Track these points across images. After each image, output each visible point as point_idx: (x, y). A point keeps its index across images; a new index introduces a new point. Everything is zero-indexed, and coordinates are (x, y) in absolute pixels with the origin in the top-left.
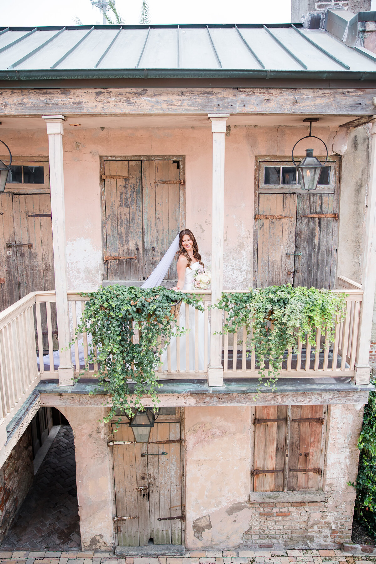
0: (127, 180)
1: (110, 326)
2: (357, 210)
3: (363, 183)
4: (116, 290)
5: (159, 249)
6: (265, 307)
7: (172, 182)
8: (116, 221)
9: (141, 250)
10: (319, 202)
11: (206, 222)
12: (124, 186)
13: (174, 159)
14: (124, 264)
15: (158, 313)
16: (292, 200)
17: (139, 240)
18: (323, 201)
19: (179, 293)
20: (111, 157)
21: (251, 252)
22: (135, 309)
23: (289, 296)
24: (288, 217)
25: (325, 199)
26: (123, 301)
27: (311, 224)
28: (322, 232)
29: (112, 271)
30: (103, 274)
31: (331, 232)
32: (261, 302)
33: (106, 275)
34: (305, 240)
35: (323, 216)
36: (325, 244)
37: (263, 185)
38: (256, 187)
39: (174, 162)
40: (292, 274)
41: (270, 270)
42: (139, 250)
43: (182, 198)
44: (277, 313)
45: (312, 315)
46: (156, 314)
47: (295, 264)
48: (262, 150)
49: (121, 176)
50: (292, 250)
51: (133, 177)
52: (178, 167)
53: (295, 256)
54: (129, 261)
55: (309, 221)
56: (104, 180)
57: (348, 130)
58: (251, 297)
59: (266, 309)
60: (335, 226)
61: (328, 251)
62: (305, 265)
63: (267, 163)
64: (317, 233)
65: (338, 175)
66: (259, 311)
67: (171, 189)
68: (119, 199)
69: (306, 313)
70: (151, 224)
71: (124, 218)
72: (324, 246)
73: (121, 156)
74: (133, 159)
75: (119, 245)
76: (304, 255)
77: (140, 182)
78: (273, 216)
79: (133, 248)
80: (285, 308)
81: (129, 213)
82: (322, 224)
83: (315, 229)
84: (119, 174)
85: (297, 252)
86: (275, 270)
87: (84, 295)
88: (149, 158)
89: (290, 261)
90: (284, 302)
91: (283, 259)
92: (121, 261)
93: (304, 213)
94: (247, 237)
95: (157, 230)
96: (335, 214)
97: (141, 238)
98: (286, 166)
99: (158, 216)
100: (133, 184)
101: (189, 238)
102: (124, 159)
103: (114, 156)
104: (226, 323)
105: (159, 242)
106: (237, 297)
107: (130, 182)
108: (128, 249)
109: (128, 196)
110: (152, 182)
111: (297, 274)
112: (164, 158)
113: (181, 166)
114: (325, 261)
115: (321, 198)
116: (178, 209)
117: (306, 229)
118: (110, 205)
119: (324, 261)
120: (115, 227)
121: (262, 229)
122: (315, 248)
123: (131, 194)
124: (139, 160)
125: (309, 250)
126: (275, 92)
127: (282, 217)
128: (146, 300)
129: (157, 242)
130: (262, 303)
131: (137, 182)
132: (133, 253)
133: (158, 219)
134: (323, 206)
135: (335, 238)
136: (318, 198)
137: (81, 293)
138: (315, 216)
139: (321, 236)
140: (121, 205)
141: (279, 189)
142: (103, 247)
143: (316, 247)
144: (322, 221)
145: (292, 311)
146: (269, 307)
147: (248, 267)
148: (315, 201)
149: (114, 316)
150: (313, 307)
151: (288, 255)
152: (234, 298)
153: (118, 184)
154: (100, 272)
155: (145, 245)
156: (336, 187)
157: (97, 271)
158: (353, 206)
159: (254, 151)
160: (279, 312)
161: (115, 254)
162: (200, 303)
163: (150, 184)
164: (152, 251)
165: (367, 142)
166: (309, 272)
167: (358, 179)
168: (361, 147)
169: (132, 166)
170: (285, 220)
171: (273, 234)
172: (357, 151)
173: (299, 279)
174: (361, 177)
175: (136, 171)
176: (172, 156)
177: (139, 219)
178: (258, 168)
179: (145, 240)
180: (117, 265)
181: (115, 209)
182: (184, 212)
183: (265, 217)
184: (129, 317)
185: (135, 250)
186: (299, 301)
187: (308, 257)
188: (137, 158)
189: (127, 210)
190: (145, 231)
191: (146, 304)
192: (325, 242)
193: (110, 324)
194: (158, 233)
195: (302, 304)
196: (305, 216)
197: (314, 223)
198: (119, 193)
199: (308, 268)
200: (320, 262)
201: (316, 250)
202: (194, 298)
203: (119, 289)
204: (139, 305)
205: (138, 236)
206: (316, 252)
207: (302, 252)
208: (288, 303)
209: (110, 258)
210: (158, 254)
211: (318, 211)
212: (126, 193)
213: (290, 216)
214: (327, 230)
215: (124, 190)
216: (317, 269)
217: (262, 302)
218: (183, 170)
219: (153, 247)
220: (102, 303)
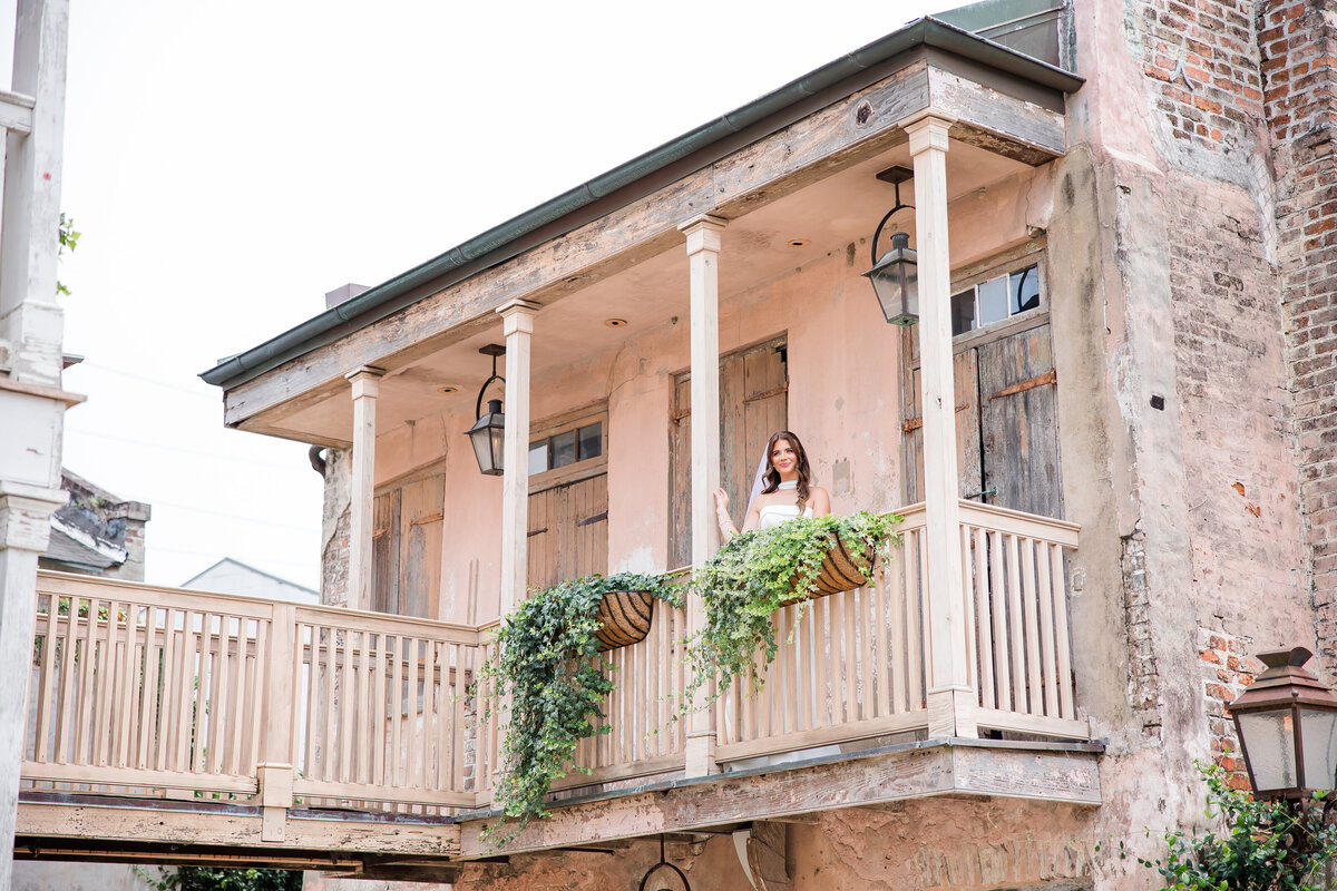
2: (1090, 346)
3: (1095, 277)
7: (773, 393)
10: (1020, 355)
13: (778, 343)
18: (1027, 348)
24: (962, 408)
25: (1032, 342)
27: (1010, 411)
31: (1052, 418)
34: (1000, 455)
35: (1030, 384)
36: (1042, 452)
38: (907, 358)
39: (778, 350)
50: (976, 484)
52: (783, 358)
53: (984, 498)
55: (1006, 406)
56: (678, 420)
57: (1051, 167)
61: (1049, 469)
64: (1023, 430)
67: (772, 407)
70: (738, 491)
72: (1042, 457)
76: (1004, 491)
82: (1031, 405)
83: (1019, 422)
85: (987, 488)
93: (993, 389)
94: (888, 477)
99: (750, 470)
110: (740, 401)
114: (1047, 496)
115: (1023, 343)
117: (1001, 426)
119: (1044, 498)
122: (1022, 469)
125: (1011, 477)
126: (758, 148)
133: (750, 476)
134: (1028, 360)
136: (1017, 345)
138: (1016, 389)
139: (1032, 434)
143: (1026, 467)
144: (1029, 398)
148: (1012, 354)
158: (1081, 340)
163: (737, 407)
165: (1091, 180)
167: (1084, 271)
168: (1082, 195)
172: (1074, 207)
174: (1089, 266)
176: (775, 338)
187: (1012, 496)
192: (1041, 448)
196: (997, 396)
197: (1015, 407)
201: (1026, 473)
206: (1025, 479)
207: (998, 486)
211: (1019, 376)
213: (970, 404)
214: (1044, 416)
218: (786, 366)
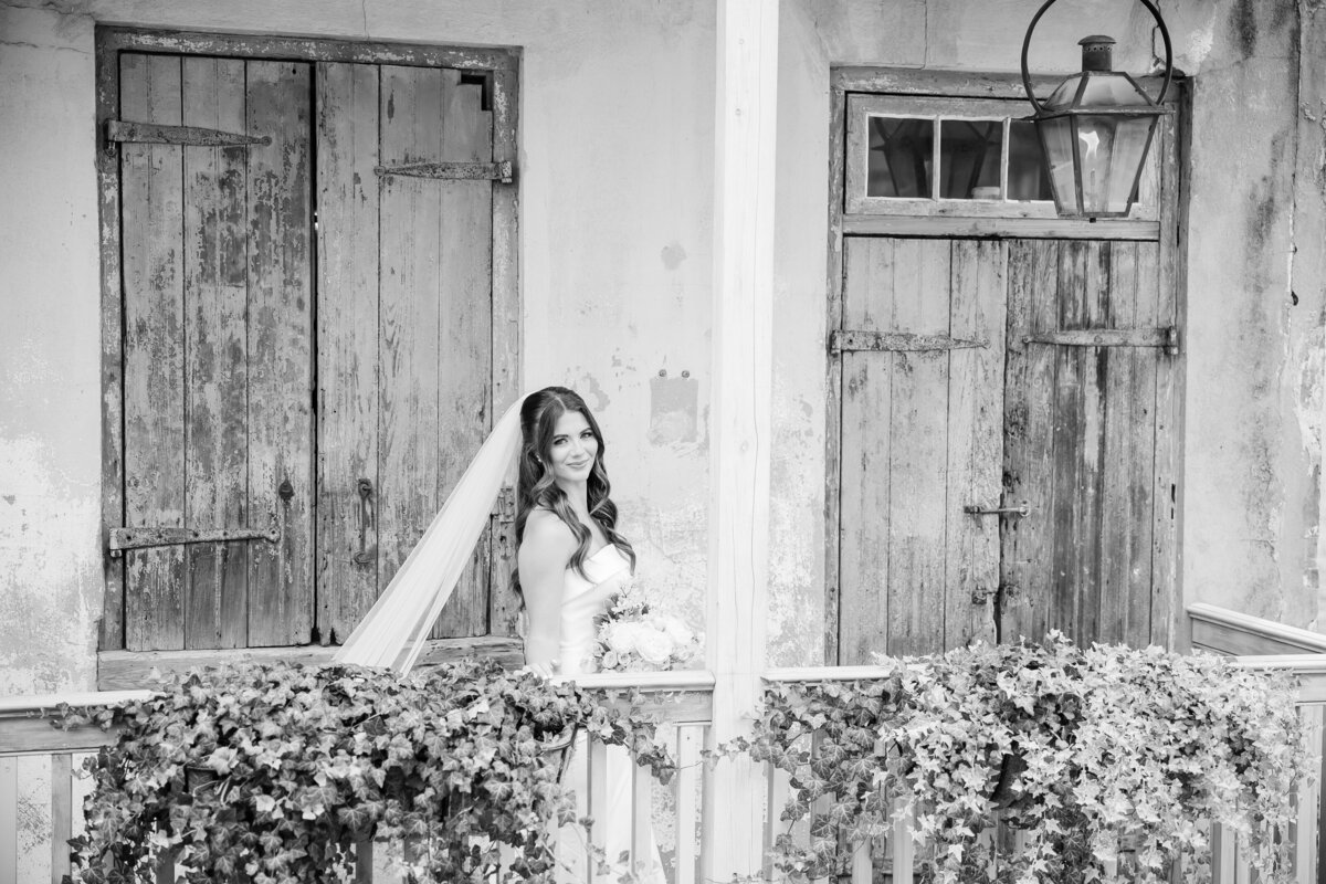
0: (236, 151)
1: (251, 869)
2: (1256, 314)
3: (1279, 197)
4: (257, 685)
5: (395, 488)
6: (983, 740)
7: (459, 173)
8: (178, 350)
9: (302, 496)
10: (1096, 279)
11: (617, 363)
12: (223, 183)
13: (467, 64)
14: (212, 568)
15: (496, 788)
16: (986, 267)
17: (293, 447)
18: (1114, 273)
19: (565, 691)
20: (155, 32)
21: (814, 503)
22: (379, 775)
23: (1078, 689)
24: (973, 344)
25: (1123, 263)
26: (311, 737)
27: (1068, 376)
28: (1111, 411)
29: (147, 603)
30: (101, 625)
31: (1150, 410)
32: (957, 716)
33: (112, 626)
34: (1041, 448)
35: (1115, 340)
36: (1127, 462)
37: (860, 197)
38: (833, 207)
39: (468, 78)
40: (990, 601)
41: (895, 583)
42: (291, 494)
43: (501, 249)
44: (1043, 764)
45: (1193, 767)
46: (485, 794)
47: (1002, 556)
48: (863, 44)
49: (205, 133)
50: (989, 491)
51: (268, 141)
52: (487, 103)
53: (1002, 518)
54: (237, 552)
55: (1057, 363)
56: (119, 145)
58: (900, 697)
59: (991, 747)
60: (1164, 386)
61: (1139, 495)
62: (1046, 558)
63: (881, 99)
64: (1092, 416)
65: (1172, 160)
66: (955, 759)
67: (452, 203)
68: (194, 242)
69: (1166, 760)
70: (355, 368)
71: (216, 338)
72: (1123, 471)
73: (205, 35)
74: (266, 50)
75: (191, 471)
76: (1040, 511)
77: (301, 165)
78: (908, 337)
79: (263, 487)
80: (1071, 739)
81: (247, 315)
82: (1111, 375)
83: (1083, 398)
84: (198, 119)
85: (1008, 501)
86: (916, 585)
87: (77, 719)
88: (350, 52)
89: (981, 539)
90: (1061, 716)
91: (952, 533)
92: (199, 552)
93: (1035, 325)
94: (797, 434)
95: (382, 396)
96: (1166, 333)
97: (306, 440)
98: (961, 118)
99: (390, 330)
100: (270, 175)
101: (584, 426)
102: (223, 48)
103: (170, 32)
104: (779, 828)
105: (395, 457)
106: (832, 701)
107: (253, 161)
108: (238, 493)
109: (242, 229)
110: (367, 165)
111: (1011, 602)
112: (421, 56)
113: (500, 100)
114: (1128, 539)
115: (1106, 259)
116: (483, 302)
117: (1045, 396)
118: (149, 273)
119: (1121, 542)
120: (173, 384)
121: (859, 395)
122: (1084, 482)
123: (255, 224)
124: (299, 60)
125: (1060, 491)
127: (944, 345)
128: (430, 728)
129: (382, 456)
130: (964, 723)
131: (287, 163)
132: (264, 513)
133: (390, 343)
134: (1114, 295)
135: (1167, 438)
136: (1093, 260)
137: (58, 708)
138: (1083, 338)
139: (1110, 426)
140: (206, 275)
141: (931, 218)
142: (106, 483)
143: (1090, 479)
144: (1111, 363)
145: (1105, 755)
146: (1001, 735)
147: (801, 572)
148: (1080, 272)
149: (278, 814)
150: (1194, 733)
151: (974, 513)
152: (816, 707)
153: (191, 172)
154: (89, 610)
155: (326, 469)
156: (1168, 214)
157: (71, 607)
158: (1241, 298)
159: (826, 44)
160: (1048, 760)
161: (172, 515)
162: (663, 737)
163: (357, 179)
164: (356, 499)
165: (1290, 24)
166: (1062, 589)
167: (1258, 180)
168: (1268, 44)
169: (262, 83)
170: (961, 358)
171: (905, 421)
172: (1251, 60)
173: (1020, 624)
174: (1268, 173)
175: (281, 111)
176: (458, 49)
177: (294, 342)
178: (843, 125)
179: (326, 445)
180: (178, 570)
181: (175, 290)
182: (510, 316)
183: (872, 342)
184: (349, 815)
185: (272, 496)
186: (1124, 705)
187: (1058, 522)
188: (286, 49)
189: (234, 298)
190: (328, 400)
191: (434, 744)
192: (1125, 454)
193: (248, 859)
194: (387, 415)
195: (1139, 721)
196: (1039, 340)
197: (1078, 370)
198: (194, 217)
199: (1057, 572)
200: (1105, 542)
201: (1091, 491)
202: (635, 710)
203: (272, 676)
204: (401, 750)
205: (289, 427)
206: (1090, 501)
207: (1033, 500)
208: (1079, 718)
209: (140, 538)
210: (388, 514)
211: (1094, 317)
212: (234, 218)
213: (981, 339)
214: (1133, 400)
215: (218, 199)
216: (1096, 575)
217: (966, 716)
218: (508, 118)
219: (366, 482)
220: (195, 752)
